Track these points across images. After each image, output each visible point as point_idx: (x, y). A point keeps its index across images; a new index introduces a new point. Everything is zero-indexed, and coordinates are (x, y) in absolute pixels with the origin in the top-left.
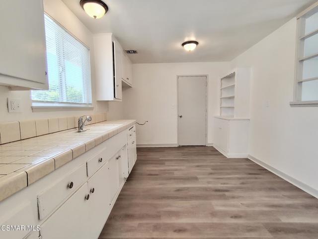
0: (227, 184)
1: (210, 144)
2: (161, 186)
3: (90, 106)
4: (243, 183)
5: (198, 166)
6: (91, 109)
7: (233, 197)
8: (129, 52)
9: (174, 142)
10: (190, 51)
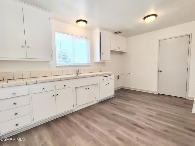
0: (151, 125)
1: (190, 98)
2: (109, 110)
3: (89, 65)
4: (166, 131)
5: (150, 109)
6: (90, 66)
7: (138, 132)
8: (116, 33)
9: (154, 90)
10: (150, 22)
